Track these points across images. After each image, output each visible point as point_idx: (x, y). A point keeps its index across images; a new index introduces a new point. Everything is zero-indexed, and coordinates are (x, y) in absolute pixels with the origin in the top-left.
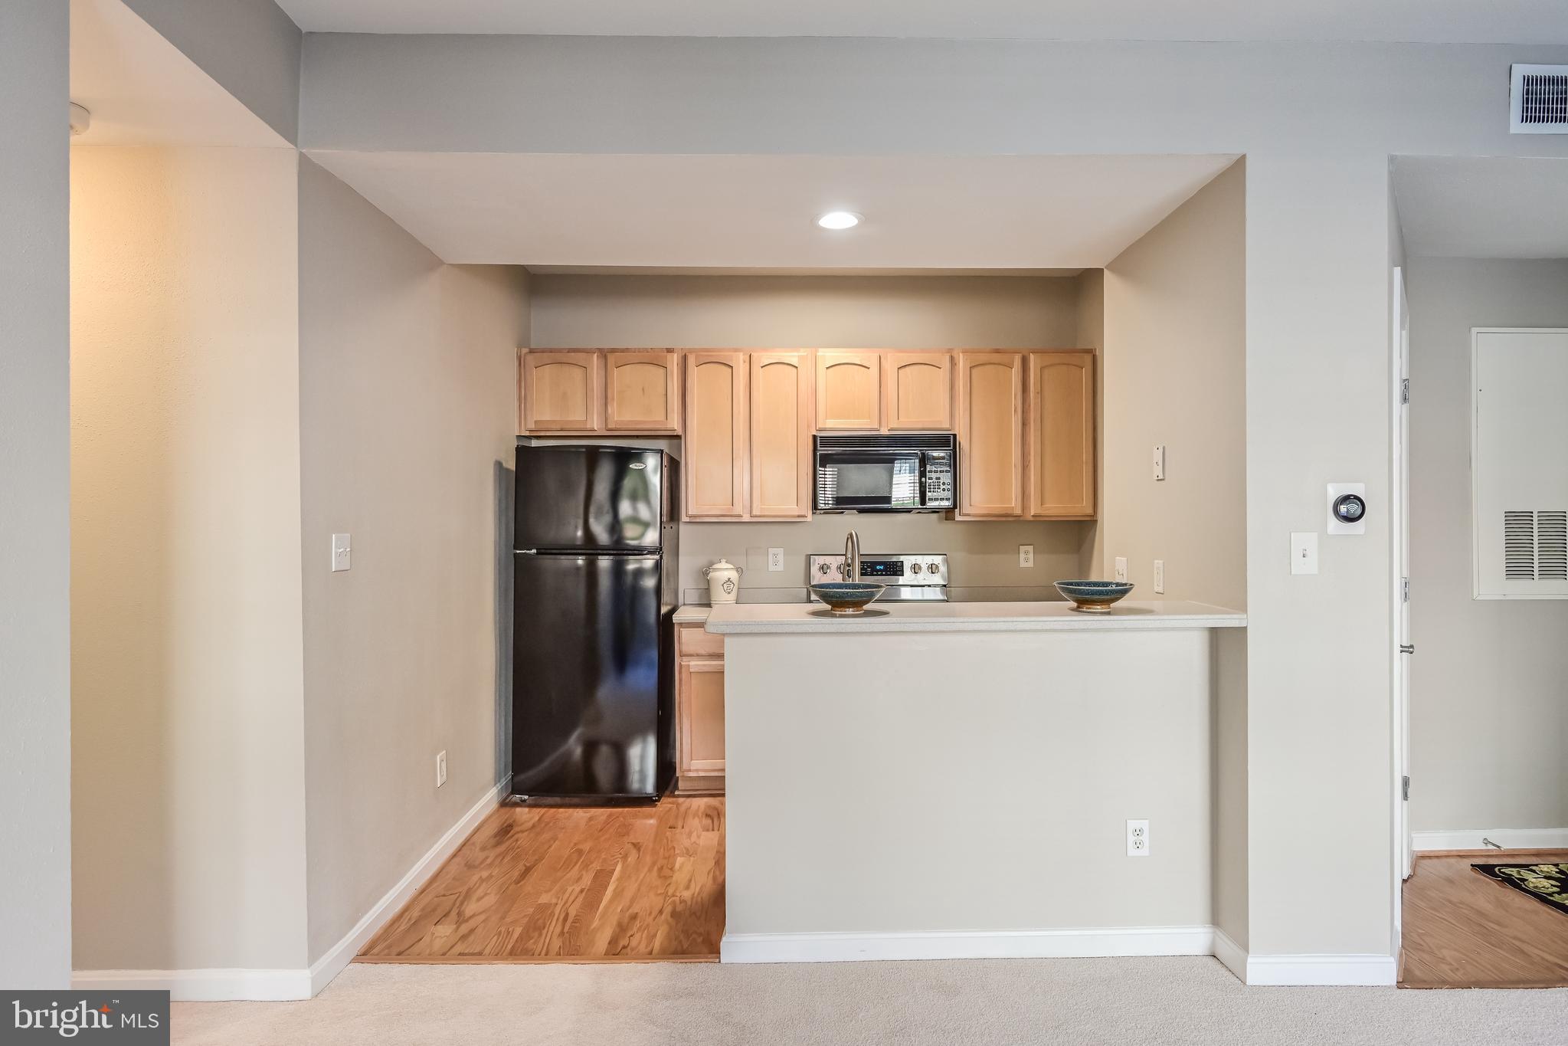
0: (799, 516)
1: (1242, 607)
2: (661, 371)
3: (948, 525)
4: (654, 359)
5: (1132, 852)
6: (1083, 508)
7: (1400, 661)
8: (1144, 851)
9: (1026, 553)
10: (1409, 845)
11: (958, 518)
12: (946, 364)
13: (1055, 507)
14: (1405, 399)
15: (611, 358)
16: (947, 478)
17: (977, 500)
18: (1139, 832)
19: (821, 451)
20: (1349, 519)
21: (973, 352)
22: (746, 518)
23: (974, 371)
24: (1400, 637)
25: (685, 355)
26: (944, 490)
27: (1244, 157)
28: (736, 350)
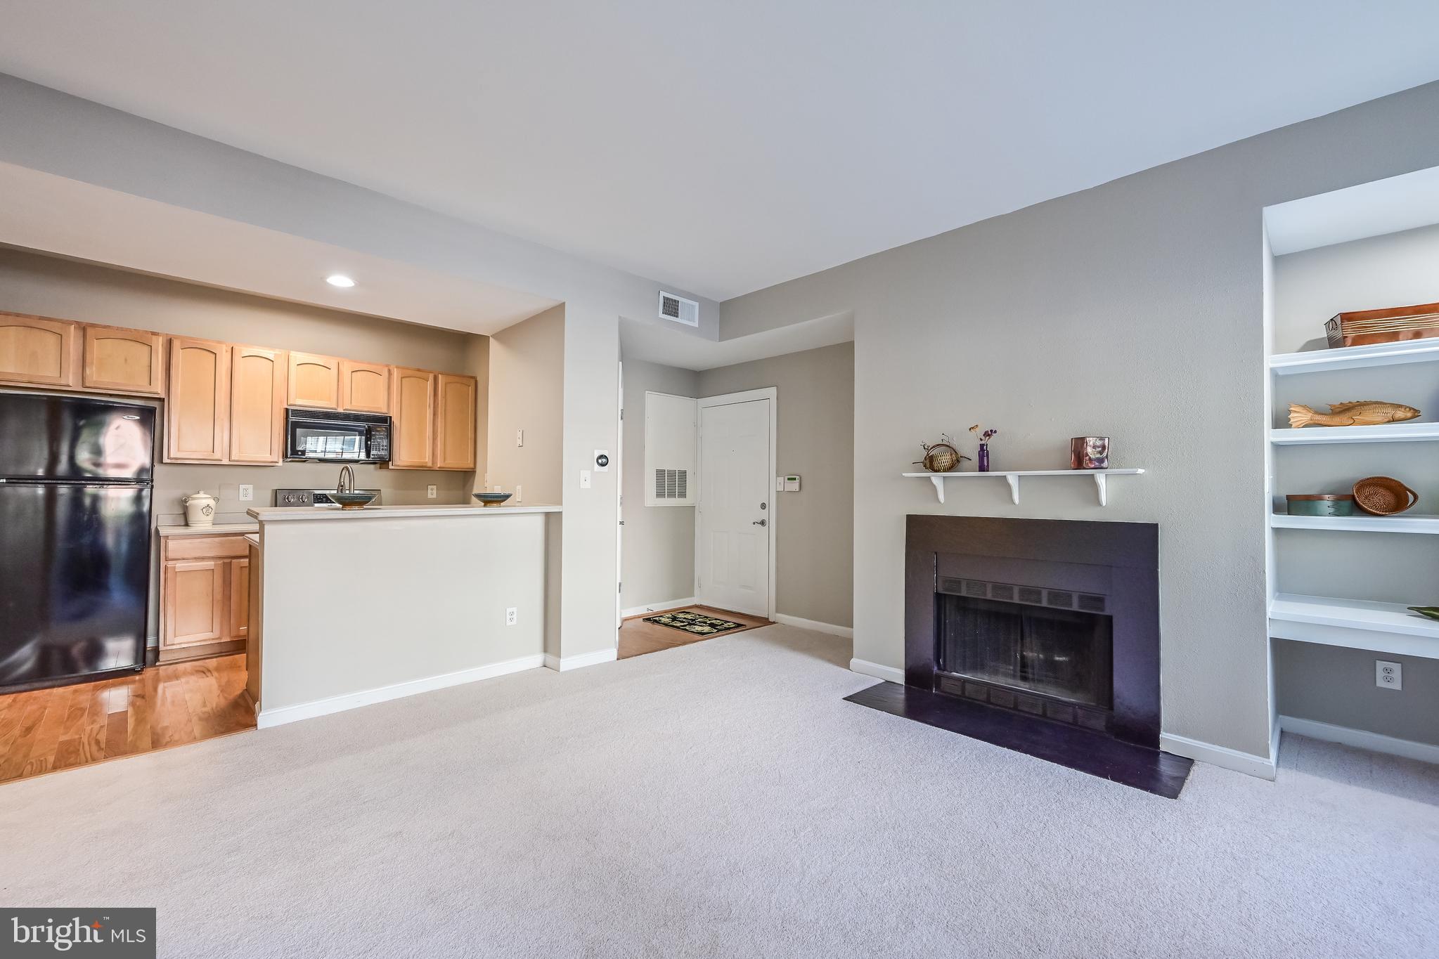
0: (272, 462)
1: (560, 503)
2: (146, 349)
3: (384, 473)
4: (141, 338)
5: (509, 623)
6: (468, 464)
7: (619, 526)
8: (514, 622)
9: (432, 489)
10: (621, 615)
11: (391, 467)
12: (385, 373)
13: (453, 462)
14: (622, 418)
15: (90, 331)
16: (385, 442)
17: (404, 456)
18: (512, 614)
19: (292, 419)
20: (603, 465)
21: (403, 368)
22: (226, 462)
23: (404, 380)
24: (619, 519)
25: (171, 339)
26: (383, 449)
27: (564, 303)
28: (219, 342)
